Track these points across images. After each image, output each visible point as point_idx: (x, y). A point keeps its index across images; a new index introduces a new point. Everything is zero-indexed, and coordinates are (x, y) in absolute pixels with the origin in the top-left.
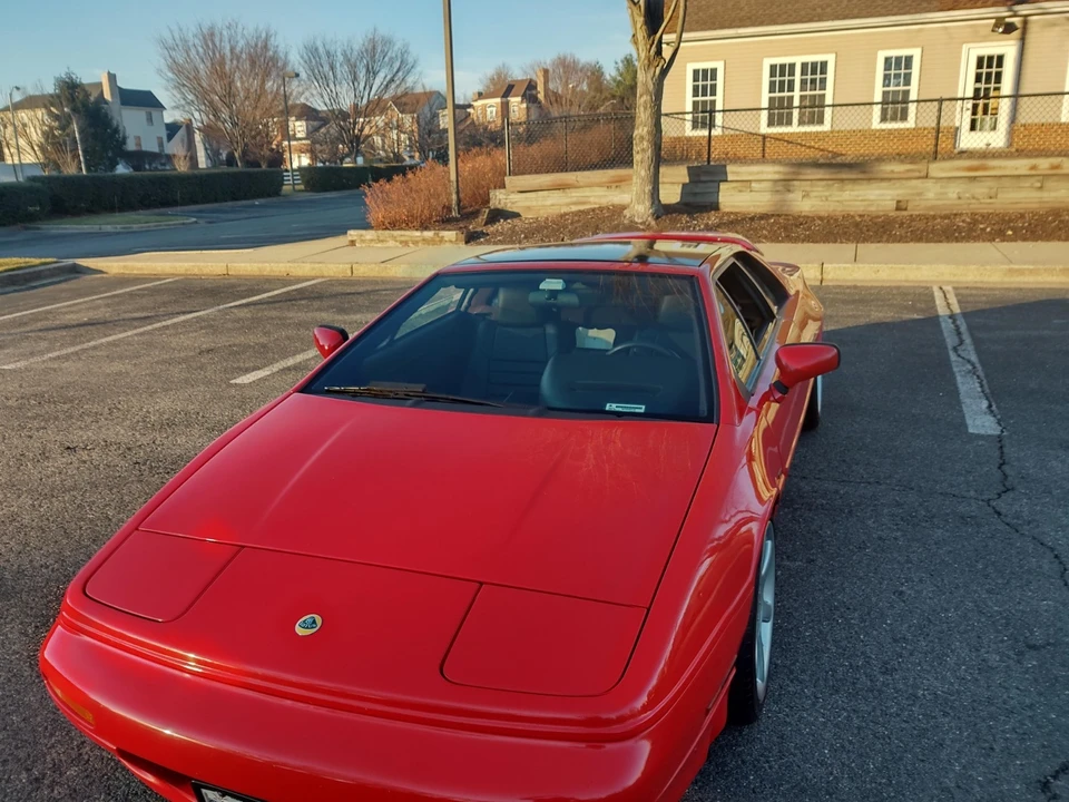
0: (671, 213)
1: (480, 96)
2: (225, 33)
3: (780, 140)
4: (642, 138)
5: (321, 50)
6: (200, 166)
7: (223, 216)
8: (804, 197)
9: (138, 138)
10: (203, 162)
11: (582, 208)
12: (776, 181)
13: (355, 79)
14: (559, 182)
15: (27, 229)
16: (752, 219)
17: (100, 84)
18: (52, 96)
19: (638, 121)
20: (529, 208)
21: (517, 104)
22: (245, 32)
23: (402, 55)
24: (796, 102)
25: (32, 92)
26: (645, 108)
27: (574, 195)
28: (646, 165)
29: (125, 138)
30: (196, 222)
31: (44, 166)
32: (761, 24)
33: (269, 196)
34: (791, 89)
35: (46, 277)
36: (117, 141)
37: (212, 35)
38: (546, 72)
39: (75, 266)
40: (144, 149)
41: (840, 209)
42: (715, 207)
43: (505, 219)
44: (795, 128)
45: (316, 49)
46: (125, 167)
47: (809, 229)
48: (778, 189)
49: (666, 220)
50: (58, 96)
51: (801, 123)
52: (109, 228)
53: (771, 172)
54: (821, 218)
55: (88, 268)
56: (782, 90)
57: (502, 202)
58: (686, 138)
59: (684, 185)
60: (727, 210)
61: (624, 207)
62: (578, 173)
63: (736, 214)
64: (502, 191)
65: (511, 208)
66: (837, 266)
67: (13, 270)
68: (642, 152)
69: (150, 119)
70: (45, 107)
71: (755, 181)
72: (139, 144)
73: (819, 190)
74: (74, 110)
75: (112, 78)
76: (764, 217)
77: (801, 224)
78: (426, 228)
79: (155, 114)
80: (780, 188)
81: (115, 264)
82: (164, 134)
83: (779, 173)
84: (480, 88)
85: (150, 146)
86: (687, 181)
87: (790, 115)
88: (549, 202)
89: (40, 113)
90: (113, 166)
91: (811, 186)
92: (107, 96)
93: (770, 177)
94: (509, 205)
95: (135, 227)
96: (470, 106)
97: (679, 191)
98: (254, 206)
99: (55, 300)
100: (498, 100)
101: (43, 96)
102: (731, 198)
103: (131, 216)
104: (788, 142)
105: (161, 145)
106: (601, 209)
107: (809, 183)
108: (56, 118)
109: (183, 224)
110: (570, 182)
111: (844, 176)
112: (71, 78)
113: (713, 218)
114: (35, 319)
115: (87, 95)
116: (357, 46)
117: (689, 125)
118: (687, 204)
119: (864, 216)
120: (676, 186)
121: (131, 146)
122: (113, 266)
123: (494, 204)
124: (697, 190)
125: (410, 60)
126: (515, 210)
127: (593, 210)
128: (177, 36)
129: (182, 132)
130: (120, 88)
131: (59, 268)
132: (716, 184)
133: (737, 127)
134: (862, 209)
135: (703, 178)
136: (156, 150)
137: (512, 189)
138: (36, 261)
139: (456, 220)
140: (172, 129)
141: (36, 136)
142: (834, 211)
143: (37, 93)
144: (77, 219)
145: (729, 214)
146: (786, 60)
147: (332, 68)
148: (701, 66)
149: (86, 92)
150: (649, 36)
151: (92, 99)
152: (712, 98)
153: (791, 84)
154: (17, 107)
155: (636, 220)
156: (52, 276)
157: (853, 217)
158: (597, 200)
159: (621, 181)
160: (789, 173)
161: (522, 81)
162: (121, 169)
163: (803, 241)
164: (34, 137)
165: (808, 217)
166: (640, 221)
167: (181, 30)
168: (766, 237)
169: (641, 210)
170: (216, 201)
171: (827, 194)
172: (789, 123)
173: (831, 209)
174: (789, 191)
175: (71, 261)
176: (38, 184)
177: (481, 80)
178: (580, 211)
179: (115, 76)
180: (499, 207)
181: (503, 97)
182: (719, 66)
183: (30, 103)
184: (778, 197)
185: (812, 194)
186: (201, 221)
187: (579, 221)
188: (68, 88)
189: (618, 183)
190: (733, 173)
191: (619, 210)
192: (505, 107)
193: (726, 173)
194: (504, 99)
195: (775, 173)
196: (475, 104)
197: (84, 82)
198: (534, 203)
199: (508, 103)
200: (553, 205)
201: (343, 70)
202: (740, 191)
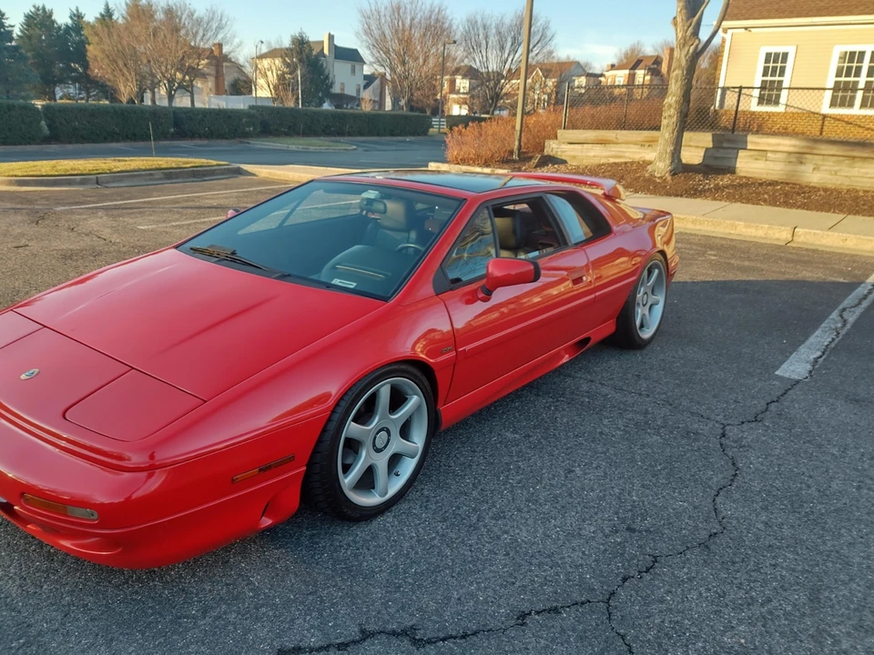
0: (688, 172)
1: (613, 67)
2: (408, 7)
3: (839, 120)
4: (670, 106)
5: (479, 22)
6: (387, 109)
7: (379, 147)
8: (814, 169)
9: (343, 84)
10: (388, 105)
11: (617, 160)
12: (790, 153)
13: (502, 48)
14: (603, 138)
15: (241, 142)
16: (761, 184)
17: (323, 42)
18: (287, 49)
19: (670, 92)
20: (574, 157)
21: (641, 76)
22: (423, 7)
23: (543, 30)
24: (861, 85)
25: (275, 45)
26: (677, 81)
27: (614, 149)
28: (671, 129)
29: (332, 84)
30: (355, 149)
31: (274, 100)
32: (837, 14)
33: (419, 135)
34: (858, 74)
35: (217, 174)
36: (327, 85)
37: (399, 8)
38: (672, 50)
39: (239, 168)
40: (346, 92)
41: (847, 183)
42: (732, 170)
43: (553, 164)
44: (856, 111)
45: (476, 22)
46: (330, 106)
47: (809, 197)
48: (791, 160)
49: (681, 177)
50: (291, 50)
51: (863, 105)
52: (293, 147)
53: (787, 144)
54: (826, 190)
55: (246, 171)
56: (848, 75)
57: (555, 150)
58: (750, 112)
59: (707, 149)
60: (742, 174)
61: (650, 163)
62: (618, 132)
63: (748, 178)
64: (555, 141)
65: (560, 155)
66: (808, 231)
67: (197, 167)
68: (669, 118)
69: (353, 71)
70: (282, 57)
71: (772, 151)
72: (342, 89)
73: (830, 164)
74: (300, 61)
75: (331, 38)
76: (773, 183)
77: (804, 193)
78: (488, 166)
79: (357, 67)
80: (793, 160)
81: (264, 171)
82: (362, 83)
83: (795, 146)
84: (615, 61)
85: (350, 91)
86: (711, 145)
87: (853, 99)
88: (592, 154)
89: (278, 62)
90: (321, 104)
91: (823, 160)
92: (326, 51)
93: (786, 149)
94: (559, 153)
95: (312, 148)
96: (602, 75)
97: (702, 154)
98: (405, 142)
99: (210, 190)
100: (627, 72)
101: (281, 49)
102: (747, 165)
103: (314, 140)
104: (848, 123)
105: (358, 91)
106: (632, 163)
107: (821, 157)
108: (288, 65)
109: (346, 150)
110: (610, 139)
111: (855, 154)
112: (302, 37)
113: (725, 180)
114: (188, 200)
115: (311, 50)
116: (507, 21)
117: (755, 101)
118: (706, 166)
119: (868, 192)
120: (700, 150)
121: (336, 89)
122: (263, 171)
123: (547, 151)
124: (719, 155)
125: (549, 34)
126: (564, 158)
127: (626, 163)
128: (373, 8)
129: (377, 82)
130: (336, 46)
131: (228, 169)
132: (736, 151)
133: (800, 106)
134: (869, 185)
135: (725, 145)
136: (354, 94)
137: (562, 141)
138: (214, 162)
139: (515, 161)
140: (369, 80)
141: (273, 78)
142: (841, 184)
143: (278, 47)
144: (276, 139)
145: (741, 178)
146: (857, 48)
147: (486, 37)
148: (773, 50)
149: (310, 47)
150: (688, 19)
151: (314, 53)
152: (780, 79)
153: (858, 70)
154: (262, 57)
155: (656, 174)
156: (222, 174)
157: (857, 191)
158: (631, 156)
159: (653, 141)
160: (803, 147)
161: (651, 57)
162: (326, 106)
163: (798, 207)
164: (270, 78)
165: (815, 187)
166: (659, 175)
167: (377, 3)
168: (765, 201)
169: (661, 167)
170: (378, 135)
171: (836, 168)
172: (851, 105)
173: (839, 182)
174: (801, 163)
175: (237, 165)
176: (253, 112)
177: (616, 56)
178: (615, 163)
179: (333, 36)
180: (551, 154)
181: (631, 69)
182: (791, 51)
183: (272, 54)
184: (789, 168)
185: (822, 168)
186: (360, 149)
187: (610, 171)
188: (300, 44)
189: (651, 143)
190: (752, 142)
191: (645, 164)
192: (632, 77)
193: (746, 142)
194: (632, 72)
195: (791, 146)
196: (607, 74)
197: (311, 40)
198: (580, 154)
199: (634, 74)
200: (594, 156)
201: (493, 40)
202: (756, 159)
